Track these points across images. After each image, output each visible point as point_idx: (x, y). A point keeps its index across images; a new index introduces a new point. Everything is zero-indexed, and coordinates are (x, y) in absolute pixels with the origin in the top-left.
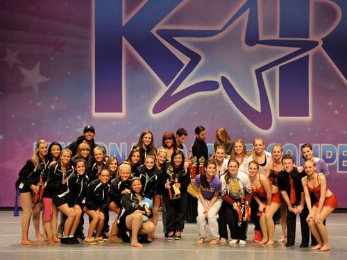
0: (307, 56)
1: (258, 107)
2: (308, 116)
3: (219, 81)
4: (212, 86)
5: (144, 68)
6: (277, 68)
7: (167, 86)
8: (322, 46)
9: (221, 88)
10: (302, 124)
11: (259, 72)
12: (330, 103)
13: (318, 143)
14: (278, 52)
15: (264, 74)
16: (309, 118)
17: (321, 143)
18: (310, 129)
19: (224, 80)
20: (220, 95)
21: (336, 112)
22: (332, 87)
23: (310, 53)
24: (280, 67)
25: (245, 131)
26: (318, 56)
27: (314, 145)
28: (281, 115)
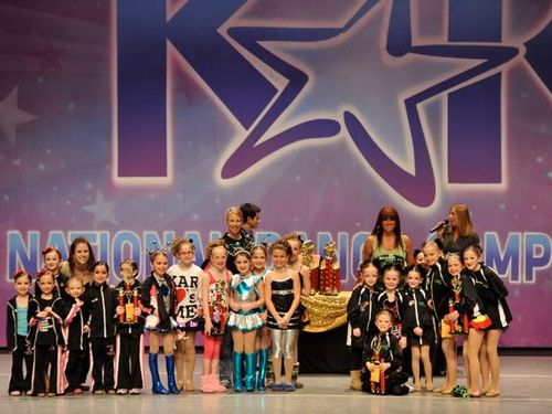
0: (500, 74)
1: (409, 166)
2: (498, 180)
3: (341, 120)
4: (329, 128)
5: (205, 97)
6: (444, 96)
7: (247, 128)
8: (526, 56)
9: (344, 133)
10: (490, 196)
11: (411, 104)
12: (539, 159)
13: (518, 230)
14: (446, 68)
15: (420, 107)
16: (503, 186)
17: (523, 232)
18: (503, 206)
19: (349, 117)
20: (343, 145)
21: (551, 175)
22: (543, 130)
23: (503, 69)
24: (450, 95)
26: (516, 73)
27: (511, 234)
28: (451, 180)
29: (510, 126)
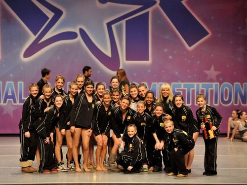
0: (148, 12)
1: (109, 53)
2: (148, 60)
3: (78, 32)
4: (72, 35)
5: (15, 20)
6: (124, 22)
7: (35, 35)
8: (160, 4)
9: (79, 38)
10: (144, 67)
11: (109, 25)
12: (165, 50)
13: (156, 82)
14: (125, 9)
15: (113, 26)
16: (149, 62)
17: (158, 82)
18: (149, 71)
19: (81, 31)
20: (79, 43)
21: (170, 57)
22: (167, 37)
23: (150, 10)
24: (126, 21)
25: (98, 72)
26: (156, 12)
27: (153, 83)
28: (127, 59)
29: (153, 36)
